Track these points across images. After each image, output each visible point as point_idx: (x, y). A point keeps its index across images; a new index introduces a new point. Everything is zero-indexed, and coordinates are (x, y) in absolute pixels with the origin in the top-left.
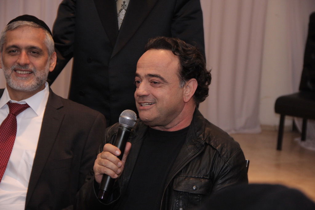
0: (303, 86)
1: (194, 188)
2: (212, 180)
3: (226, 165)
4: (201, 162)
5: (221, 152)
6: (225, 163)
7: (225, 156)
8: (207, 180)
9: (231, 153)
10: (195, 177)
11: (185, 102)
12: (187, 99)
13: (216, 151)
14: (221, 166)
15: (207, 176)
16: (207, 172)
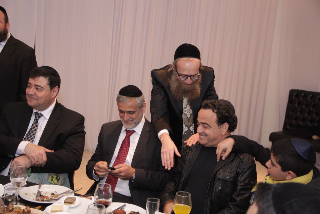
0: (285, 128)
1: (228, 178)
2: (238, 174)
3: (246, 167)
4: (232, 164)
5: (243, 160)
6: (245, 166)
7: (245, 162)
8: (235, 174)
9: (248, 160)
10: (228, 172)
11: (223, 135)
12: (224, 133)
13: (240, 159)
14: (243, 167)
15: (235, 172)
16: (235, 169)
